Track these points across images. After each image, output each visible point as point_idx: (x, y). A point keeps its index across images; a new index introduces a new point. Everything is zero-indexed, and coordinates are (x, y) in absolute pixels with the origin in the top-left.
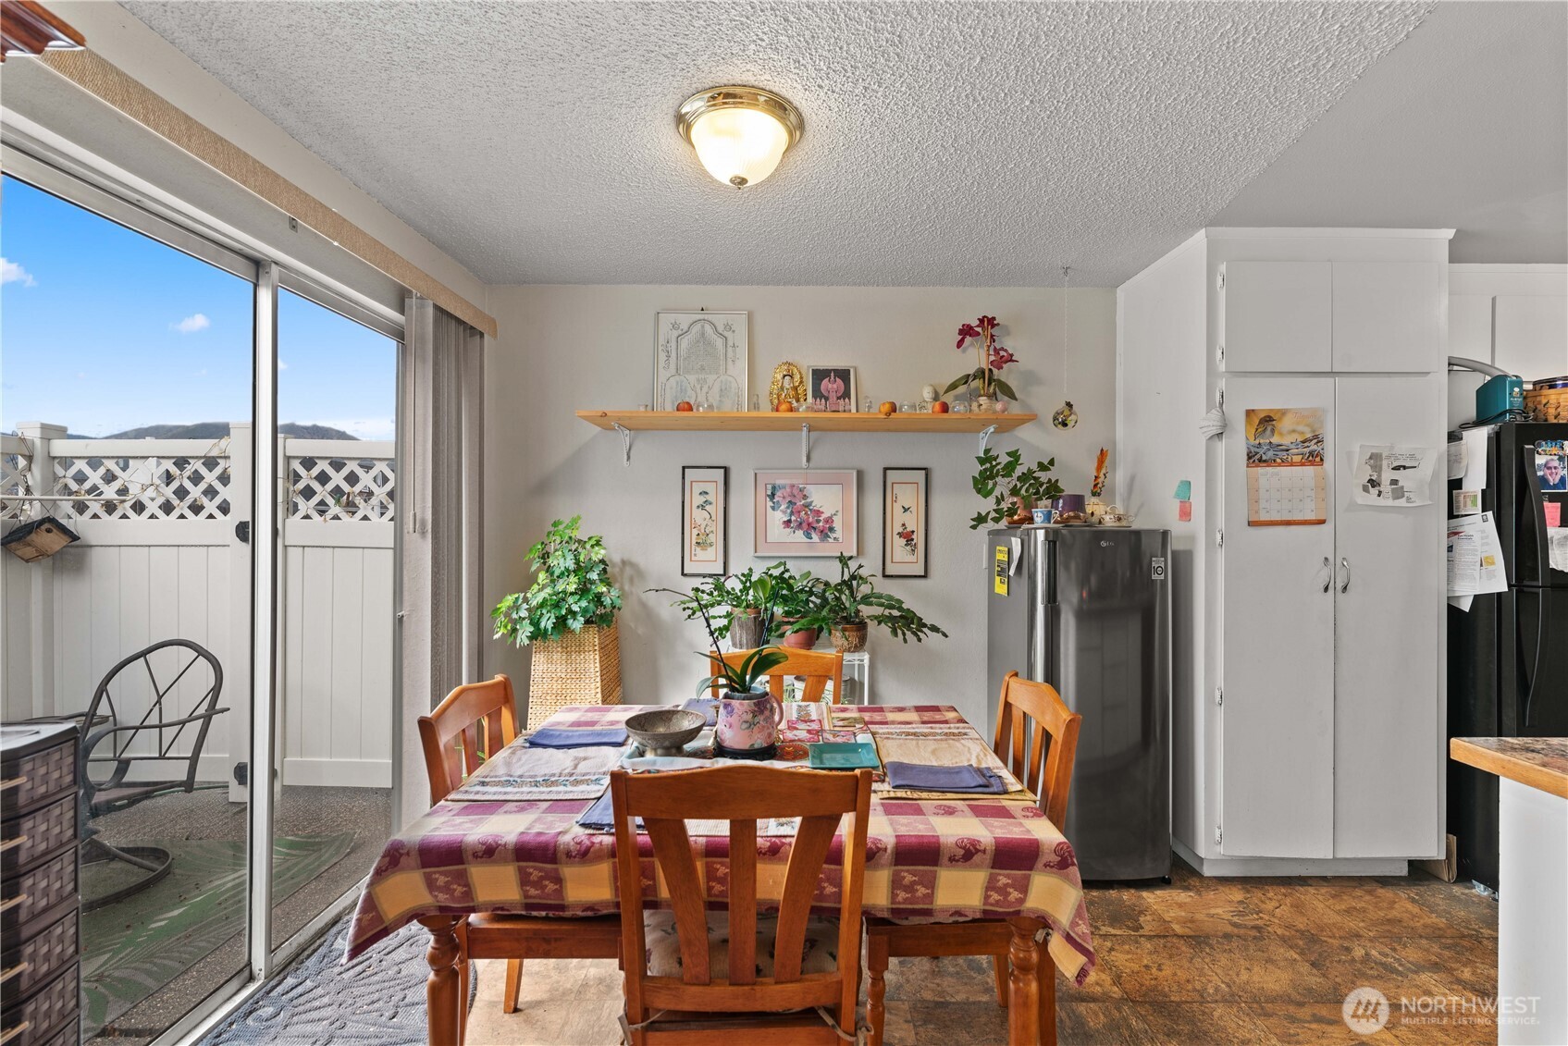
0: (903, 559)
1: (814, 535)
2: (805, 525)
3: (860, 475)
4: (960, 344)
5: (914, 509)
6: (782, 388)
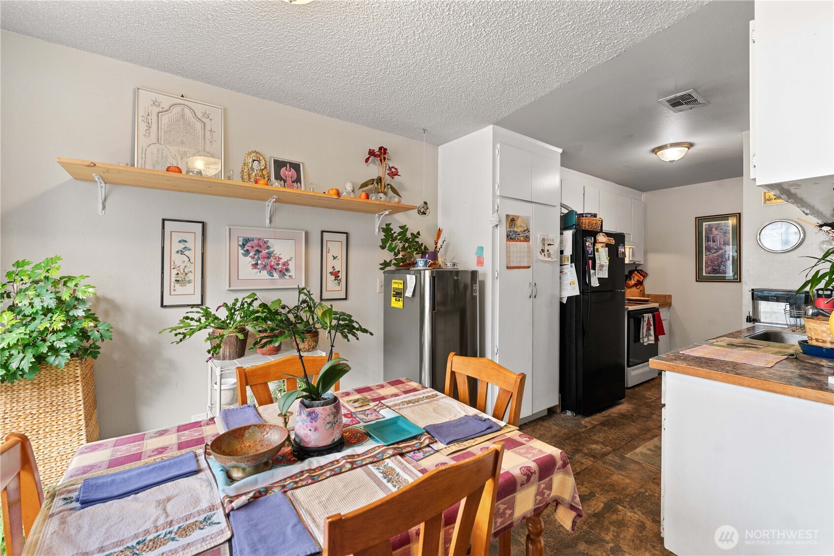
0: (333, 289)
1: (275, 274)
2: (268, 268)
3: (307, 234)
4: (367, 160)
5: (339, 257)
6: (253, 169)
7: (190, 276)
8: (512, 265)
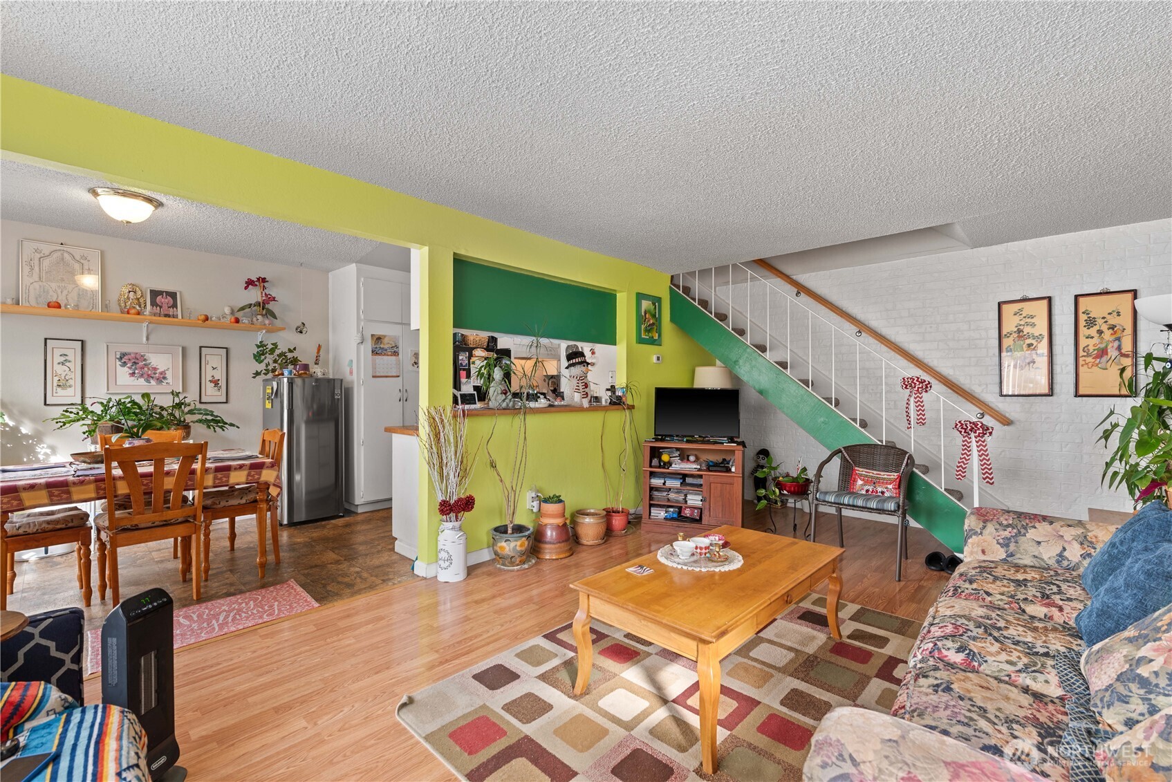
0: (211, 393)
1: (152, 381)
2: (146, 376)
3: (184, 349)
4: (246, 288)
5: (219, 368)
6: (128, 298)
7: (71, 382)
8: (378, 374)
